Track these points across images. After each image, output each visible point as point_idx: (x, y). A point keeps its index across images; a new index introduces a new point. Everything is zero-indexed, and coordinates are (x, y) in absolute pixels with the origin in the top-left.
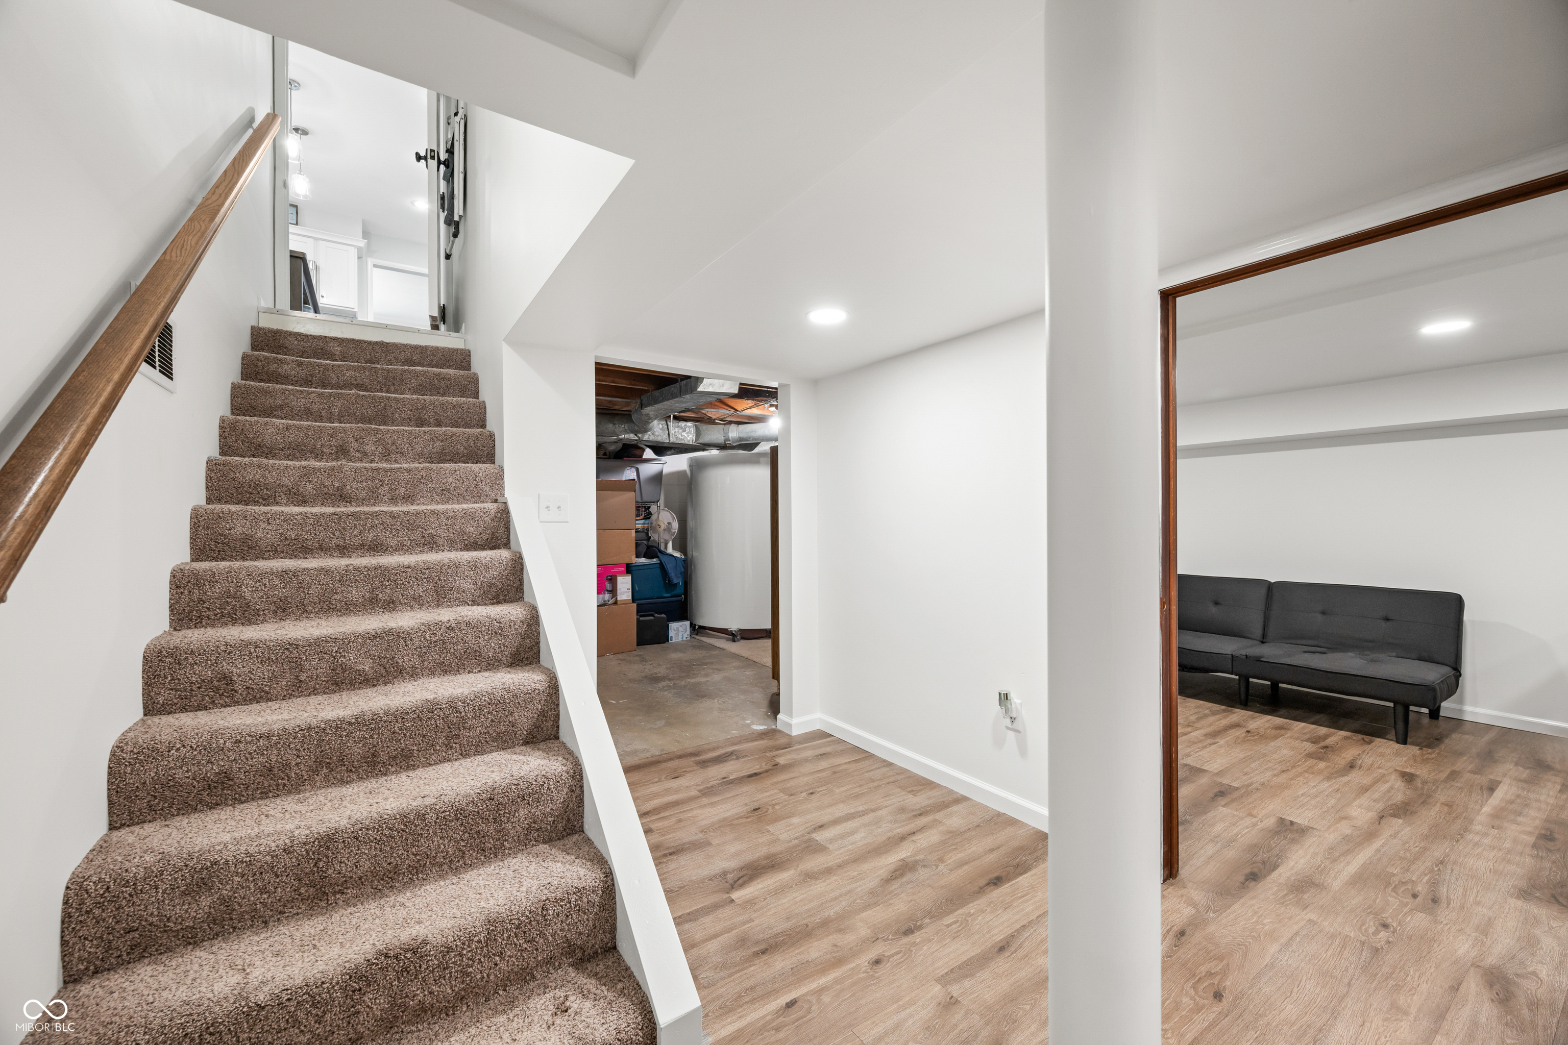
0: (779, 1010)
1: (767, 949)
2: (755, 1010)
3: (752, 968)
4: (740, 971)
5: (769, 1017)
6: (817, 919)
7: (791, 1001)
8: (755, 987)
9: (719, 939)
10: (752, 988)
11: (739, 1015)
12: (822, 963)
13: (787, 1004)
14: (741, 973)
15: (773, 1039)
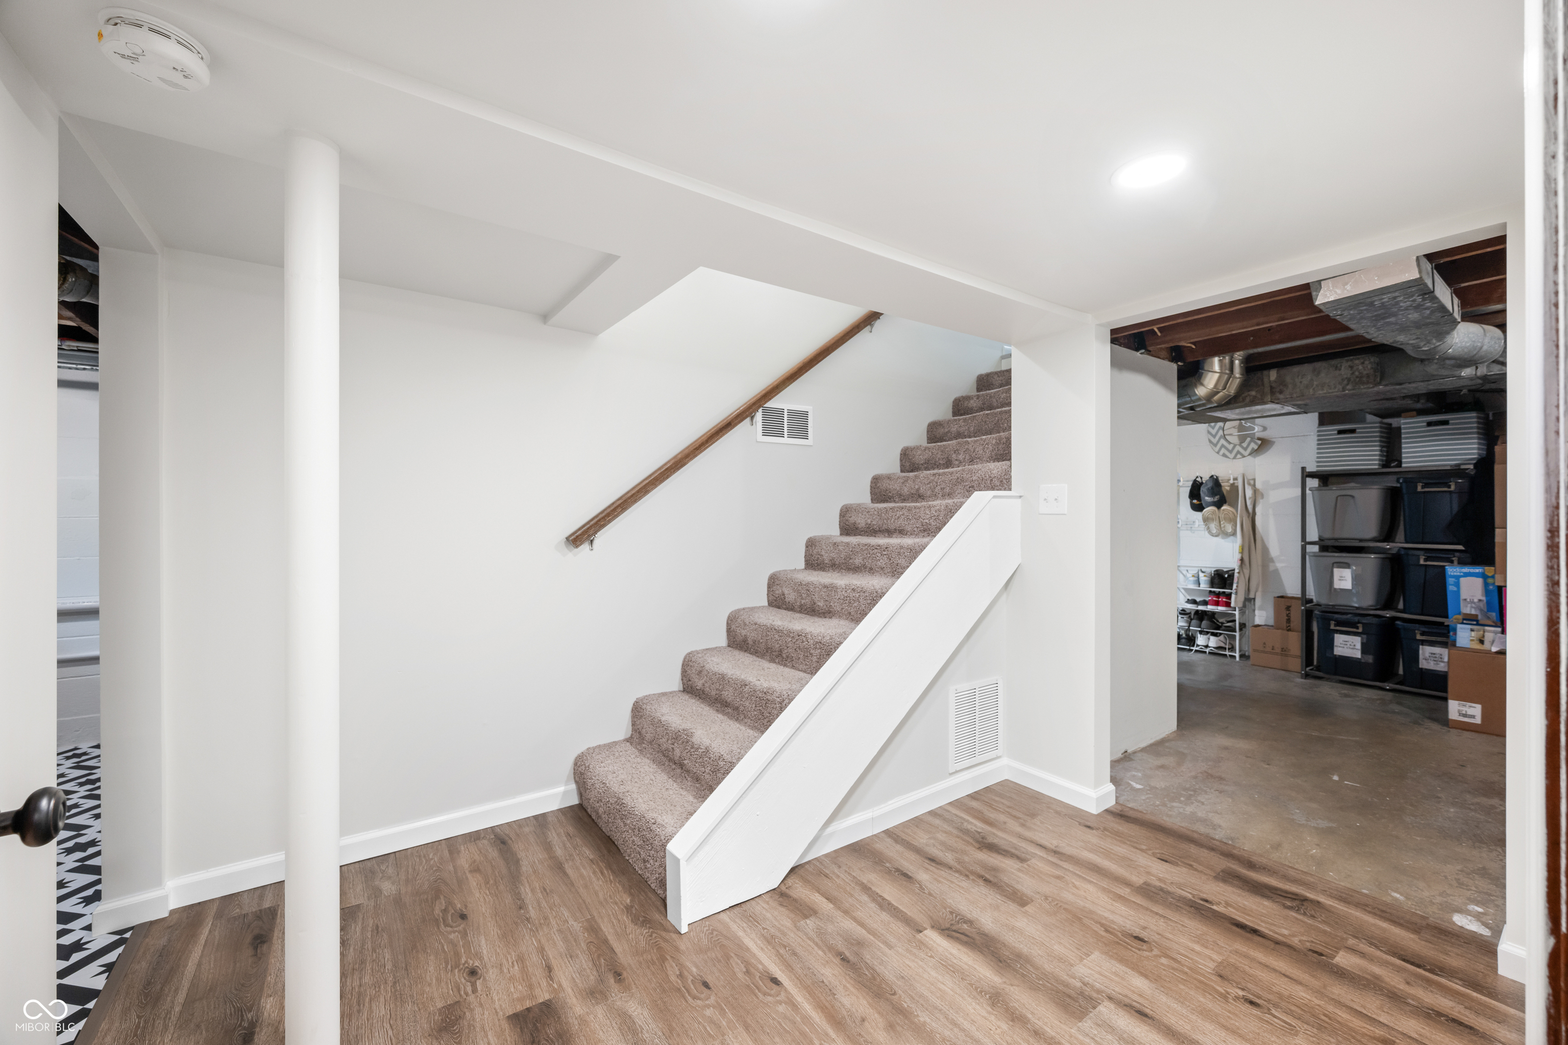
0: (768, 973)
1: (848, 962)
2: (769, 957)
3: (820, 952)
4: (817, 944)
5: (760, 967)
6: (906, 1003)
7: (779, 981)
8: (796, 956)
9: (859, 928)
10: (795, 954)
11: (764, 947)
12: (833, 1007)
13: (776, 978)
14: (813, 946)
15: (736, 970)
